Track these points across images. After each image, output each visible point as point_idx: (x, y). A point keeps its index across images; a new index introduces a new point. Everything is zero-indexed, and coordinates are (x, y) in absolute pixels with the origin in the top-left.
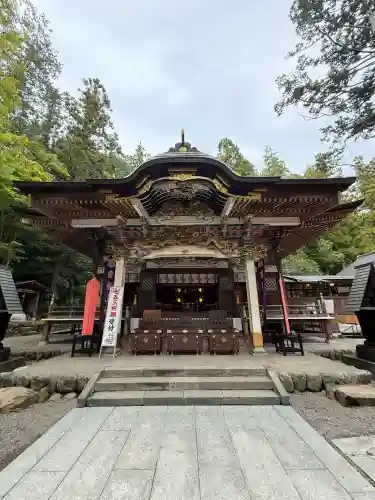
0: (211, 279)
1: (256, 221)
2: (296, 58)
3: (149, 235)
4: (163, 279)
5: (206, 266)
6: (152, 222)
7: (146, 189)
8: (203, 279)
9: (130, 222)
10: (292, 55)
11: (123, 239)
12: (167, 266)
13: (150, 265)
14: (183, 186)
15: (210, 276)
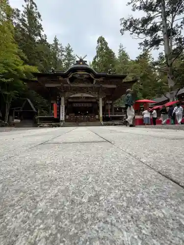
0: (90, 105)
1: (104, 86)
2: (132, 4)
3: (71, 90)
4: (74, 105)
5: (89, 100)
6: (72, 85)
7: (71, 76)
8: (88, 105)
9: (65, 85)
10: (129, 4)
11: (63, 91)
12: (75, 101)
13: (70, 100)
14: (81, 75)
15: (90, 104)
